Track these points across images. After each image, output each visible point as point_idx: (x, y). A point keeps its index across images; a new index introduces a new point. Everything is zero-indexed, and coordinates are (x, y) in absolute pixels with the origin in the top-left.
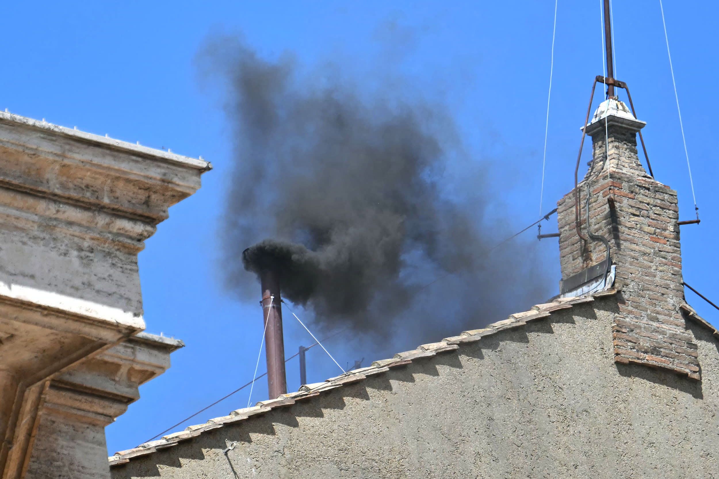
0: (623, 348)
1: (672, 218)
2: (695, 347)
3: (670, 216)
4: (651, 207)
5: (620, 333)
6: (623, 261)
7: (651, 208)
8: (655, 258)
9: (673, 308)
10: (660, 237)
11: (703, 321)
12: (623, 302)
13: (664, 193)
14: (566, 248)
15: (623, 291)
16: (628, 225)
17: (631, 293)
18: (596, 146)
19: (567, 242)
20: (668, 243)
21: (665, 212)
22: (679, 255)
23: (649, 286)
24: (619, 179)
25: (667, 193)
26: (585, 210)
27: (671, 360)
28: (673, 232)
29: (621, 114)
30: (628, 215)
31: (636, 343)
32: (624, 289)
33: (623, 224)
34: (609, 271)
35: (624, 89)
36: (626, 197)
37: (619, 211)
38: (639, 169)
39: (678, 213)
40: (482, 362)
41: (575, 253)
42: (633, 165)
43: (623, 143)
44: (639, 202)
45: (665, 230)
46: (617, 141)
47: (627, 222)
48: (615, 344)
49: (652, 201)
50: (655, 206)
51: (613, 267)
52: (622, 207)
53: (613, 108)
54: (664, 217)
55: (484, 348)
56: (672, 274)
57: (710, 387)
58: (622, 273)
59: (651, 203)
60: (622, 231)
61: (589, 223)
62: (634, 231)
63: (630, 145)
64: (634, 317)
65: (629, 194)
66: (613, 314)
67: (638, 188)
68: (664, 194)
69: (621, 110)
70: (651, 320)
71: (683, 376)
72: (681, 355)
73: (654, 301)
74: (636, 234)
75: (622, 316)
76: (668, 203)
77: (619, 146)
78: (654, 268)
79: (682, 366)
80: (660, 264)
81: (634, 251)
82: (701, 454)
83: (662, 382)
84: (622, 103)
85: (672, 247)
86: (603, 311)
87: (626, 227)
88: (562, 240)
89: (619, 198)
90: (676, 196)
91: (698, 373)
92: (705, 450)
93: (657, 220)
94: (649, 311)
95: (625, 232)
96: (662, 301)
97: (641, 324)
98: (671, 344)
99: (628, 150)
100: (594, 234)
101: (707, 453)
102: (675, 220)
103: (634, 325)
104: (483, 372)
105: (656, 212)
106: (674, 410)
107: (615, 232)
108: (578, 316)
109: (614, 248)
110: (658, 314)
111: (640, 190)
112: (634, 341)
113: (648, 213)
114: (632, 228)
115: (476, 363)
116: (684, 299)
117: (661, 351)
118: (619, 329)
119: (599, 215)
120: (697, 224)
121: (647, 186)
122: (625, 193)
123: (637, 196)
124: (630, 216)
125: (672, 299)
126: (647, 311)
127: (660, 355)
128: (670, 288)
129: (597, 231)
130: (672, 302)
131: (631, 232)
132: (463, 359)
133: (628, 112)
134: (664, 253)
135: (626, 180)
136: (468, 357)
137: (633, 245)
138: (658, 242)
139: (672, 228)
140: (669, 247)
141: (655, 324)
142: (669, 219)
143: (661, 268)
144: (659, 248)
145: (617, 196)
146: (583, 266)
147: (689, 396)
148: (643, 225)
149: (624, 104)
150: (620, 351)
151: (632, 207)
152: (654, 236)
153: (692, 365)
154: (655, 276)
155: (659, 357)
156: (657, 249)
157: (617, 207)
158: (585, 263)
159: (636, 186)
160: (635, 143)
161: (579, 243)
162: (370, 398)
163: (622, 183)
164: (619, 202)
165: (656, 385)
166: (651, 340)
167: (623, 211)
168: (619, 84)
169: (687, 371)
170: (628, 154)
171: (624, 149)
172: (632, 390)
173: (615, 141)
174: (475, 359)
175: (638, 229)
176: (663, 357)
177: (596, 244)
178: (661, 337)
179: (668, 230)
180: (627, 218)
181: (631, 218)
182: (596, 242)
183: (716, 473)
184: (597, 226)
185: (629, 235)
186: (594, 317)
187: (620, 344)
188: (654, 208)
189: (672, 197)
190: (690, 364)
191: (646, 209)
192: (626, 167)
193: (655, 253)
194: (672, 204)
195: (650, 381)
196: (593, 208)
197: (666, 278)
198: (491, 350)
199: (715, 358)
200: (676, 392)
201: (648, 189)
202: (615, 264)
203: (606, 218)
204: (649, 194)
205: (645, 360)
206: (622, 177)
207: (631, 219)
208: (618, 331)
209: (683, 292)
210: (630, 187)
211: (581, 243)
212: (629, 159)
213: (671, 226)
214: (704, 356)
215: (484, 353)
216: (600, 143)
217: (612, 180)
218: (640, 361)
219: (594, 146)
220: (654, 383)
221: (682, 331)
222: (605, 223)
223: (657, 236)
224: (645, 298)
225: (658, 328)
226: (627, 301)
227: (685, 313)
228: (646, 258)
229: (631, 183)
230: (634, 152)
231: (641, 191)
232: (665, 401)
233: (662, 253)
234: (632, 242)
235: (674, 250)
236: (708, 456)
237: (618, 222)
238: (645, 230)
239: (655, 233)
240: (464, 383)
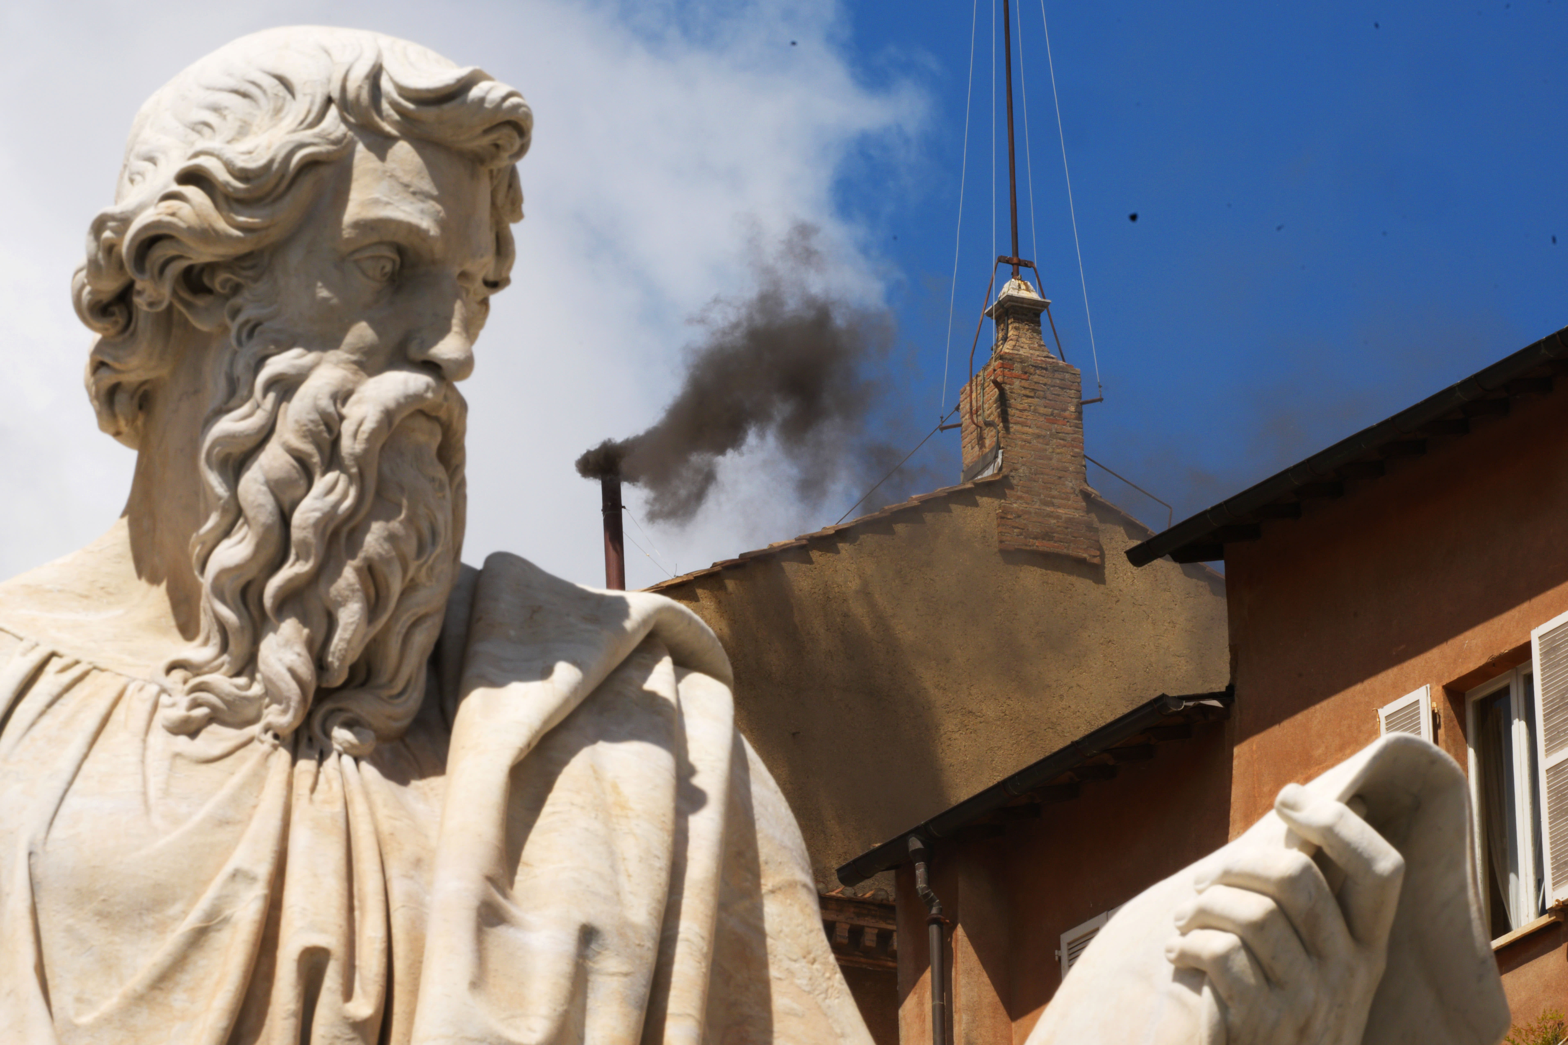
0: (1009, 535)
1: (1073, 398)
2: (1096, 530)
3: (1071, 396)
4: (1048, 387)
5: (1005, 519)
6: (1012, 445)
7: (1048, 389)
8: (1052, 440)
9: (1072, 491)
10: (1058, 418)
11: (1108, 503)
12: (1011, 487)
13: (1064, 372)
14: (966, 438)
15: (1011, 476)
16: (1020, 407)
17: (1021, 478)
18: (999, 329)
19: (967, 432)
20: (1068, 424)
21: (1065, 392)
22: (1080, 436)
23: (1044, 469)
24: (1010, 360)
25: (1068, 373)
26: (980, 397)
27: (1067, 545)
28: (1075, 412)
29: (1024, 294)
30: (1020, 397)
31: (1023, 529)
32: (1013, 474)
33: (1013, 406)
34: (996, 457)
35: (1032, 268)
36: (1018, 378)
37: (1009, 393)
38: (1041, 349)
39: (1081, 392)
40: (837, 557)
41: (973, 441)
42: (1035, 346)
43: (1024, 324)
44: (1034, 384)
45: (1065, 410)
46: (1017, 321)
47: (1019, 404)
48: (999, 531)
49: (1049, 381)
50: (1054, 386)
51: (1000, 451)
52: (1013, 389)
53: (1013, 288)
54: (1064, 397)
55: (840, 543)
56: (1072, 456)
57: (1115, 572)
58: (1010, 457)
59: (1048, 383)
60: (1012, 414)
61: (983, 409)
62: (1027, 414)
63: (1033, 325)
64: (1024, 502)
65: (1022, 375)
66: (999, 500)
67: (1033, 368)
68: (1065, 374)
69: (1024, 290)
70: (1045, 505)
71: (1081, 562)
72: (1078, 539)
73: (1049, 485)
74: (1029, 416)
75: (1010, 502)
76: (1069, 382)
77: (1019, 327)
78: (1051, 450)
79: (1079, 551)
80: (1057, 446)
81: (1026, 434)
82: (1101, 641)
83: (1056, 568)
84: (1027, 283)
85: (1073, 428)
86: (986, 498)
87: (1017, 409)
88: (963, 430)
89: (1010, 379)
90: (1079, 375)
91: (1098, 557)
92: (1106, 637)
93: (1055, 401)
94: (1042, 495)
95: (1016, 414)
96: (1059, 485)
97: (1031, 510)
98: (1067, 528)
99: (1030, 331)
100: (987, 420)
101: (1108, 640)
102: (1078, 400)
103: (1022, 510)
104: (838, 567)
105: (1054, 393)
106: (1070, 598)
107: (1004, 416)
108: (956, 504)
109: (1002, 432)
110: (1054, 498)
111: (1035, 370)
112: (1022, 527)
113: (1045, 394)
114: (1024, 410)
115: (830, 558)
116: (1086, 481)
117: (1054, 536)
118: (1003, 515)
119: (991, 399)
120: (1100, 402)
121: (1044, 366)
122: (1018, 374)
123: (1031, 377)
124: (1023, 398)
125: (1071, 482)
126: (1040, 496)
127: (1052, 540)
128: (1069, 470)
129: (989, 417)
130: (1071, 484)
131: (1023, 415)
132: (815, 555)
133: (1032, 291)
134: (1064, 435)
135: (1018, 360)
136: (820, 553)
137: (1025, 428)
138: (1056, 424)
139: (1074, 409)
140: (1069, 428)
141: (1049, 509)
142: (1070, 399)
143: (1058, 451)
144: (1056, 429)
145: (1008, 378)
146: (979, 454)
147: (1089, 582)
148: (1038, 407)
149: (1029, 283)
150: (1004, 538)
151: (1025, 388)
152: (1051, 417)
153: (1091, 549)
154: (1051, 459)
155: (1051, 543)
156: (1054, 431)
157: (1007, 389)
158: (981, 451)
159: (1031, 367)
160: (1038, 323)
161: (976, 431)
162: (700, 599)
163: (1015, 364)
164: (1009, 384)
165: (1049, 572)
166: (1042, 525)
167: (1014, 393)
168: (1025, 263)
169: (1085, 555)
170: (1030, 334)
171: (1025, 331)
172: (1019, 578)
173: (1014, 322)
174: (829, 555)
175: (1032, 411)
176: (1056, 542)
177: (989, 429)
178: (1055, 521)
179: (1068, 410)
180: (1019, 400)
181: (1023, 399)
182: (989, 428)
183: (1118, 661)
184: (989, 412)
185: (1020, 417)
186: (976, 504)
187: (1004, 531)
188: (1052, 389)
189: (1074, 376)
190: (1089, 548)
191: (1042, 389)
192: (1025, 348)
193: (1051, 435)
194: (1075, 384)
195: (1041, 568)
196: (987, 393)
197: (1064, 460)
198: (848, 544)
199: (1123, 542)
200: (1073, 579)
201: (1046, 369)
202: (1003, 448)
203: (996, 402)
204: (1045, 374)
205: (1035, 547)
206: (1013, 358)
207: (1024, 401)
208: (1002, 518)
209: (1085, 474)
210: (1023, 368)
211: (977, 430)
212: (1031, 339)
213: (1072, 407)
214: (1109, 540)
215: (839, 548)
216: (1002, 326)
217: (1002, 362)
218: (1028, 548)
219: (998, 329)
220: (1046, 570)
221: (1082, 514)
222: (996, 407)
223: (1055, 417)
224: (1038, 482)
225: (1052, 512)
226: (1017, 486)
227: (1086, 496)
228: (1041, 441)
229: (1025, 363)
230: (1037, 332)
231: (1037, 371)
232: (1059, 588)
233: (1060, 434)
234: (1023, 424)
235: (1074, 431)
236: (1110, 643)
237: (1008, 405)
238: (1040, 412)
239: (1052, 414)
240: (815, 579)
